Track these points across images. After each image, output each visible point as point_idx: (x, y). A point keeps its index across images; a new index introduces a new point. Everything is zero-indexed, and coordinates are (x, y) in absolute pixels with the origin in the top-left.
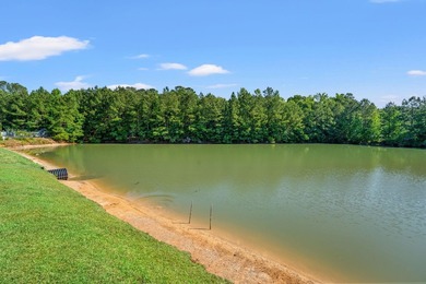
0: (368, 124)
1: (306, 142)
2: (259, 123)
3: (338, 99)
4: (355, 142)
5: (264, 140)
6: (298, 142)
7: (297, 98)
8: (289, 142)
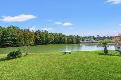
0: (65, 39)
1: (55, 43)
2: (44, 39)
3: (59, 34)
4: (63, 43)
5: (46, 44)
6: (53, 44)
7: (51, 33)
8: (51, 44)
